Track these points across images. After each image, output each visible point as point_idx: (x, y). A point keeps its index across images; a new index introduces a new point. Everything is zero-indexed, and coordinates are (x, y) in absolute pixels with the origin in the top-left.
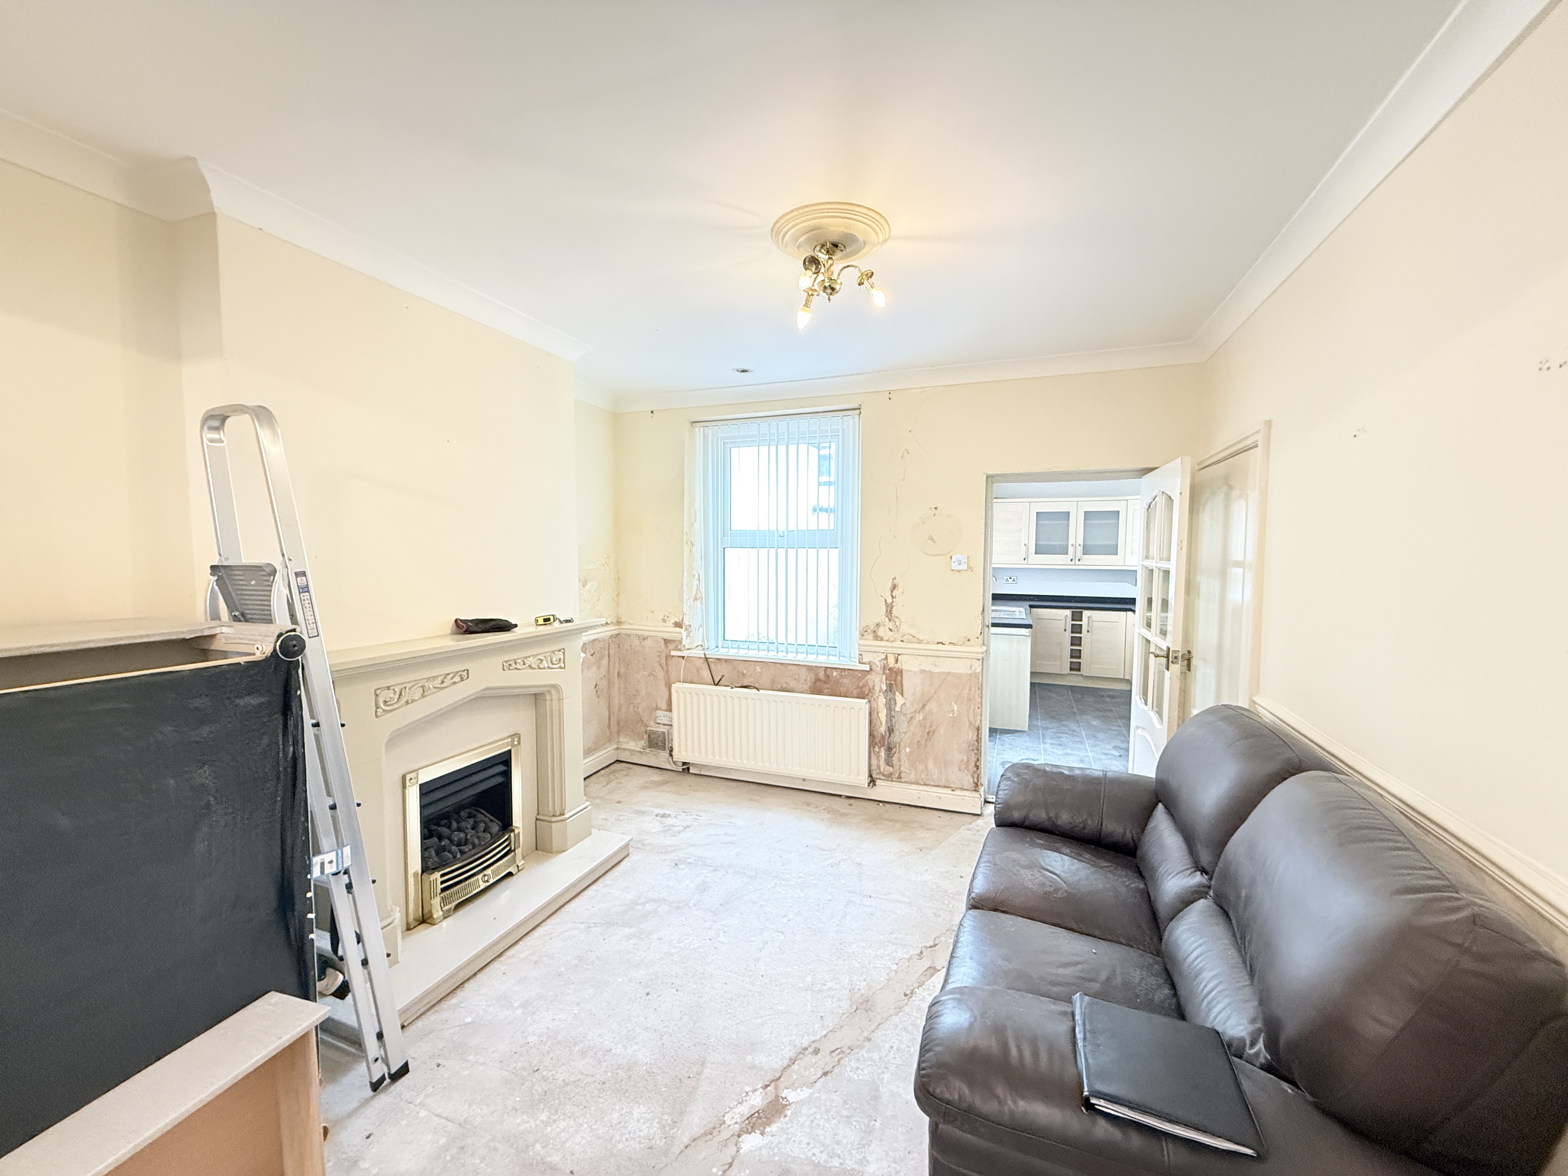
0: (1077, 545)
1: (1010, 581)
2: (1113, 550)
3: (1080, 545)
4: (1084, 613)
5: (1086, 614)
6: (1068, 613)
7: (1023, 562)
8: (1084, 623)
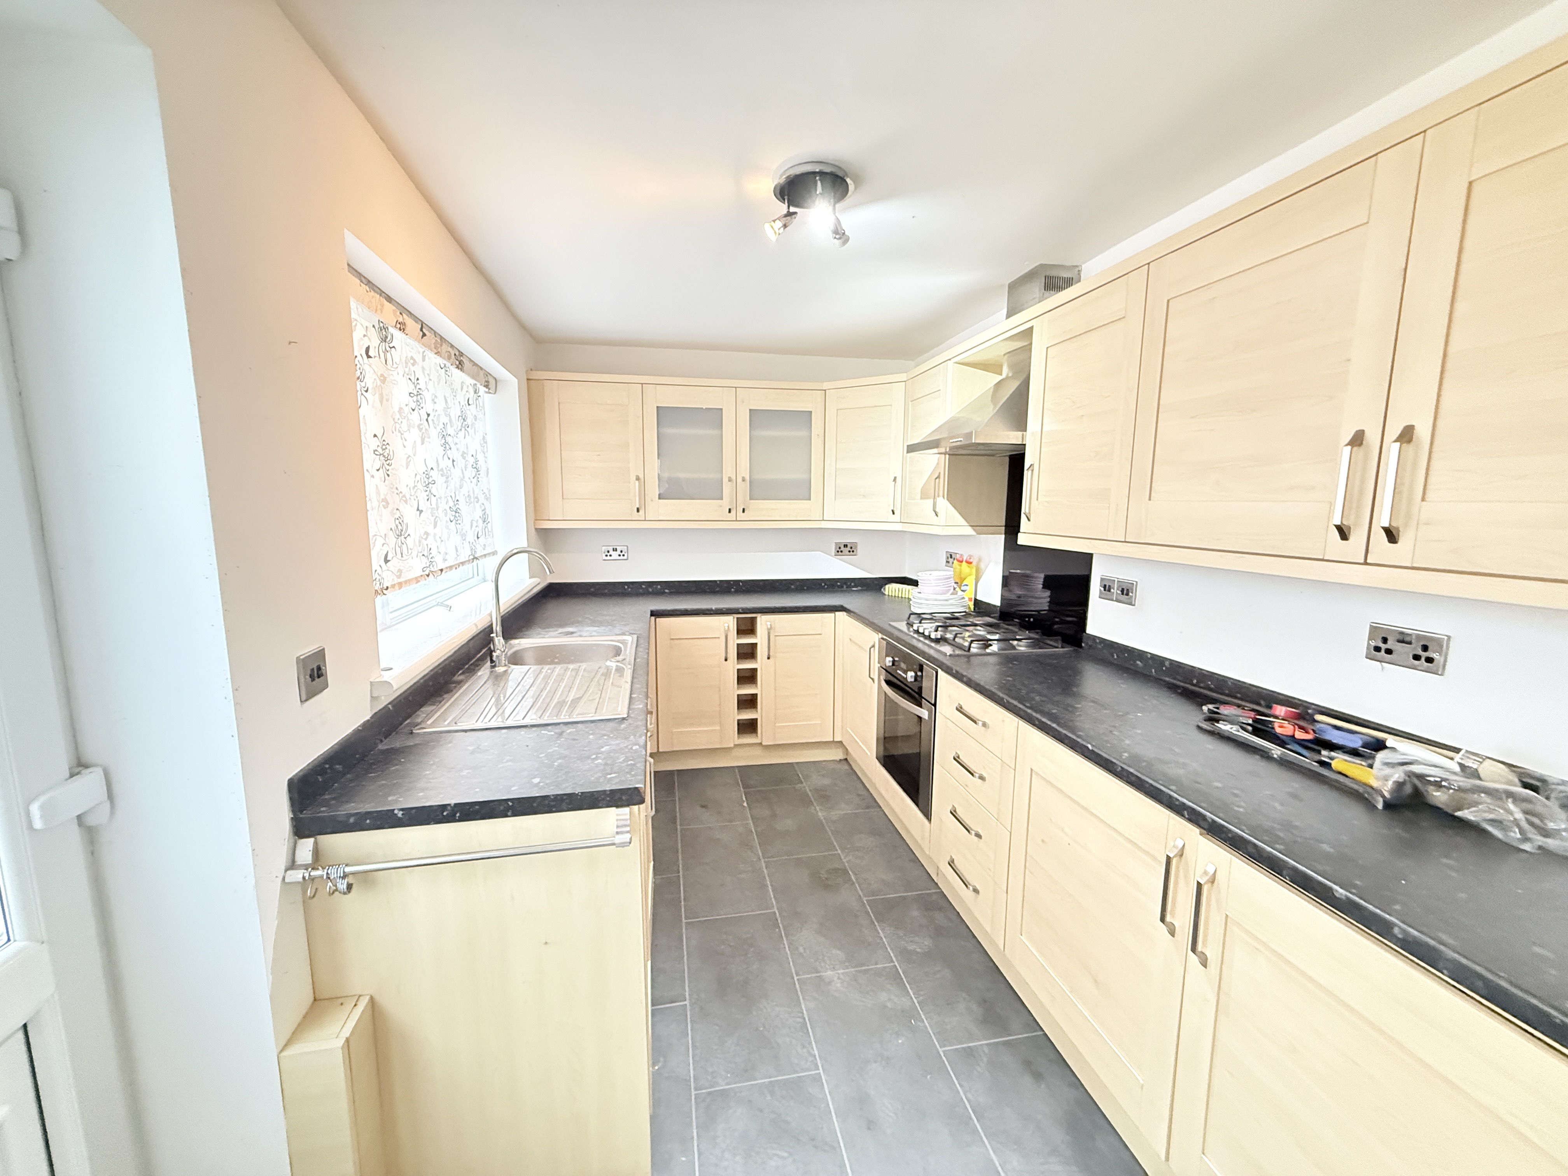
0: (739, 480)
1: (615, 555)
2: (802, 491)
3: (744, 480)
4: (758, 620)
5: (763, 622)
6: (730, 622)
7: (636, 516)
8: (760, 638)
